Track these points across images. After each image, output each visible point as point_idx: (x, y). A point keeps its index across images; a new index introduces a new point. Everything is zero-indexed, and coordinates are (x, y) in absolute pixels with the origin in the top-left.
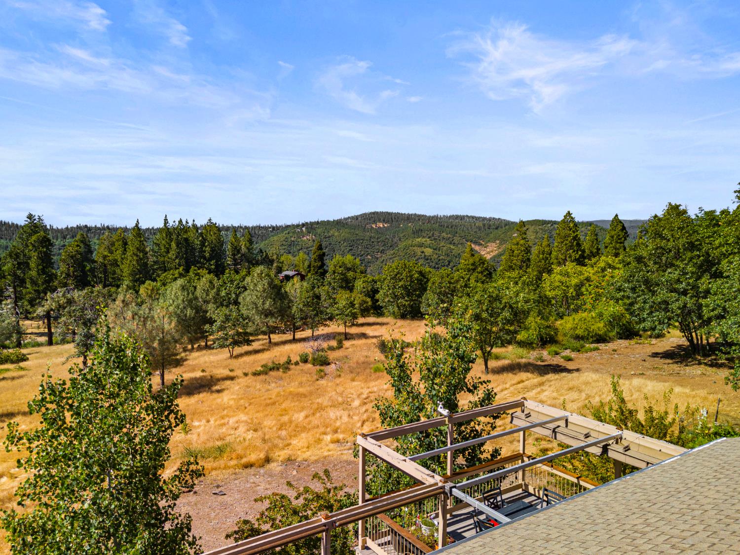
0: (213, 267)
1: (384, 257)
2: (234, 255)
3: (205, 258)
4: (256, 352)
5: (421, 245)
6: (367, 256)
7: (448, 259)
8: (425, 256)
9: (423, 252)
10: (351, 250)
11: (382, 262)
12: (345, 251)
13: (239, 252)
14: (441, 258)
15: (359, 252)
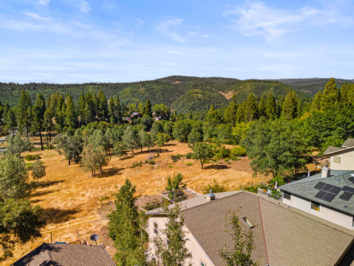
0: (103, 113)
1: (179, 98)
2: (112, 107)
3: (99, 109)
4: (129, 158)
5: (196, 93)
6: (171, 98)
7: (210, 99)
8: (198, 98)
9: (197, 96)
10: (163, 95)
11: (178, 101)
12: (160, 96)
13: (114, 105)
14: (206, 99)
15: (167, 96)
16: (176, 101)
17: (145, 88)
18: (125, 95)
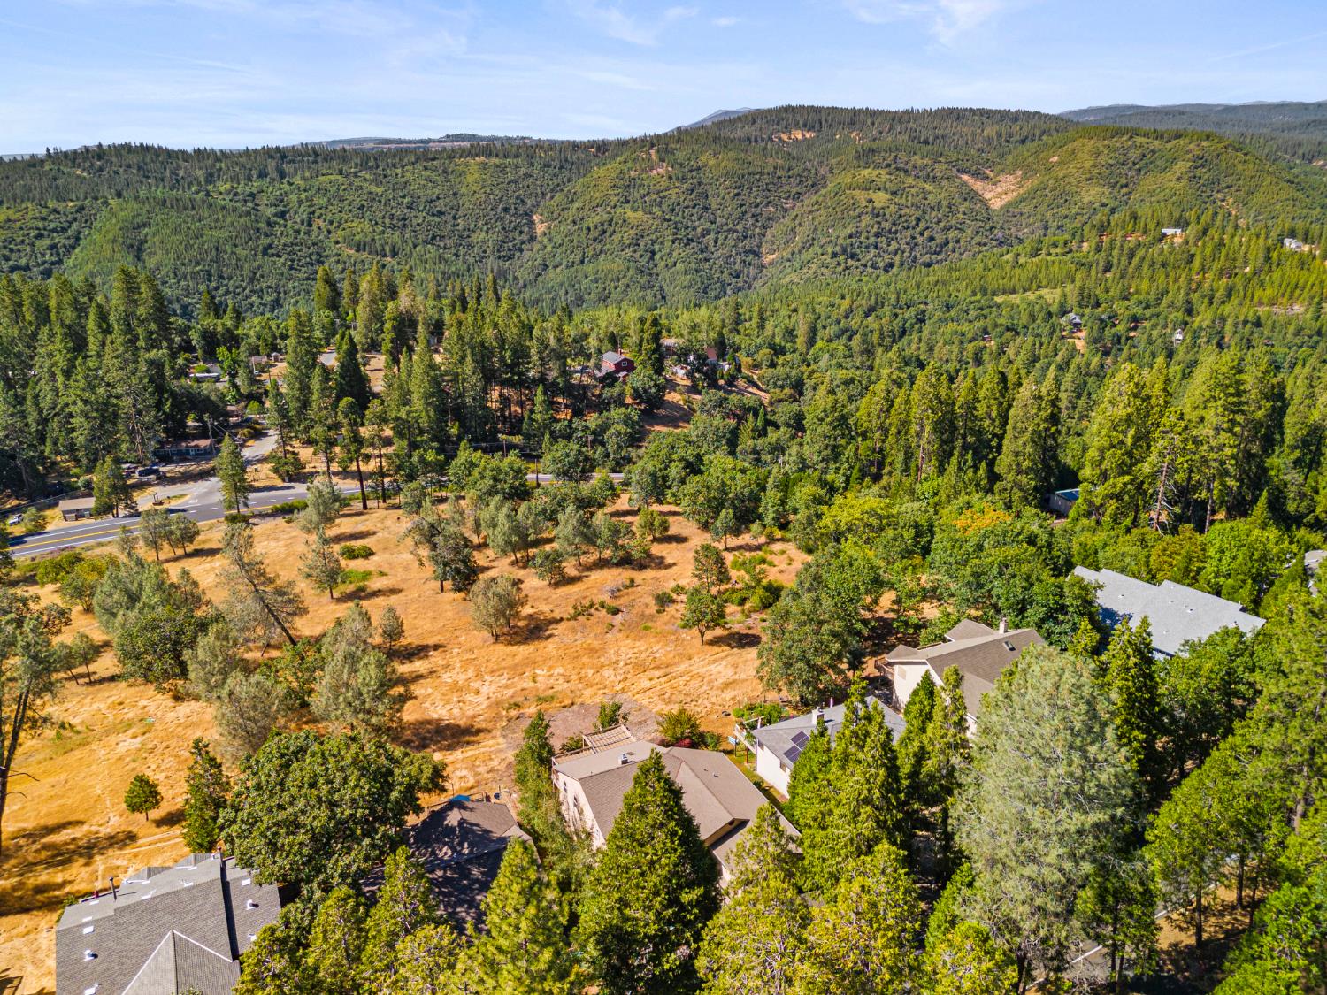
1: (799, 208)
4: (569, 581)
5: (867, 186)
6: (767, 206)
7: (918, 214)
8: (874, 208)
9: (870, 201)
10: (738, 194)
11: (795, 219)
12: (727, 197)
14: (903, 212)
15: (753, 200)
16: (787, 220)
17: (672, 167)
18: (597, 195)
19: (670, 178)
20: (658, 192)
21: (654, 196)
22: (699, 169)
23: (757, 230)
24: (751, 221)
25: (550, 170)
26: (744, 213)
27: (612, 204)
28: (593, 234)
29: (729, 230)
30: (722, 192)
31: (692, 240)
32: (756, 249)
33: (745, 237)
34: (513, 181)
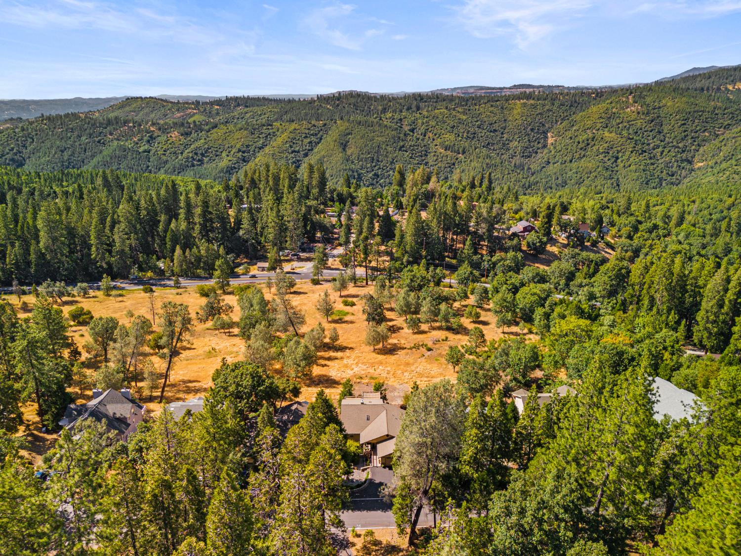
1: (728, 134)
2: (477, 219)
4: (422, 332)
13: (480, 217)
16: (717, 142)
17: (641, 106)
18: (589, 122)
19: (638, 113)
20: (629, 122)
21: (625, 124)
22: (660, 108)
23: (693, 147)
24: (690, 141)
25: (564, 108)
26: (685, 136)
27: (597, 128)
28: (580, 146)
29: (672, 146)
30: (673, 122)
31: (645, 152)
32: (690, 159)
33: (684, 151)
34: (540, 114)
